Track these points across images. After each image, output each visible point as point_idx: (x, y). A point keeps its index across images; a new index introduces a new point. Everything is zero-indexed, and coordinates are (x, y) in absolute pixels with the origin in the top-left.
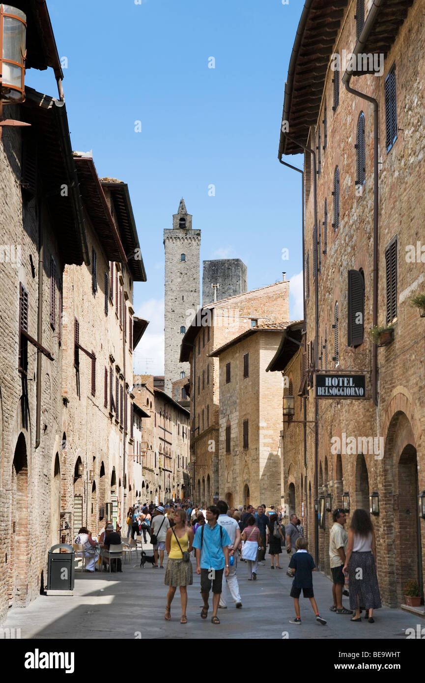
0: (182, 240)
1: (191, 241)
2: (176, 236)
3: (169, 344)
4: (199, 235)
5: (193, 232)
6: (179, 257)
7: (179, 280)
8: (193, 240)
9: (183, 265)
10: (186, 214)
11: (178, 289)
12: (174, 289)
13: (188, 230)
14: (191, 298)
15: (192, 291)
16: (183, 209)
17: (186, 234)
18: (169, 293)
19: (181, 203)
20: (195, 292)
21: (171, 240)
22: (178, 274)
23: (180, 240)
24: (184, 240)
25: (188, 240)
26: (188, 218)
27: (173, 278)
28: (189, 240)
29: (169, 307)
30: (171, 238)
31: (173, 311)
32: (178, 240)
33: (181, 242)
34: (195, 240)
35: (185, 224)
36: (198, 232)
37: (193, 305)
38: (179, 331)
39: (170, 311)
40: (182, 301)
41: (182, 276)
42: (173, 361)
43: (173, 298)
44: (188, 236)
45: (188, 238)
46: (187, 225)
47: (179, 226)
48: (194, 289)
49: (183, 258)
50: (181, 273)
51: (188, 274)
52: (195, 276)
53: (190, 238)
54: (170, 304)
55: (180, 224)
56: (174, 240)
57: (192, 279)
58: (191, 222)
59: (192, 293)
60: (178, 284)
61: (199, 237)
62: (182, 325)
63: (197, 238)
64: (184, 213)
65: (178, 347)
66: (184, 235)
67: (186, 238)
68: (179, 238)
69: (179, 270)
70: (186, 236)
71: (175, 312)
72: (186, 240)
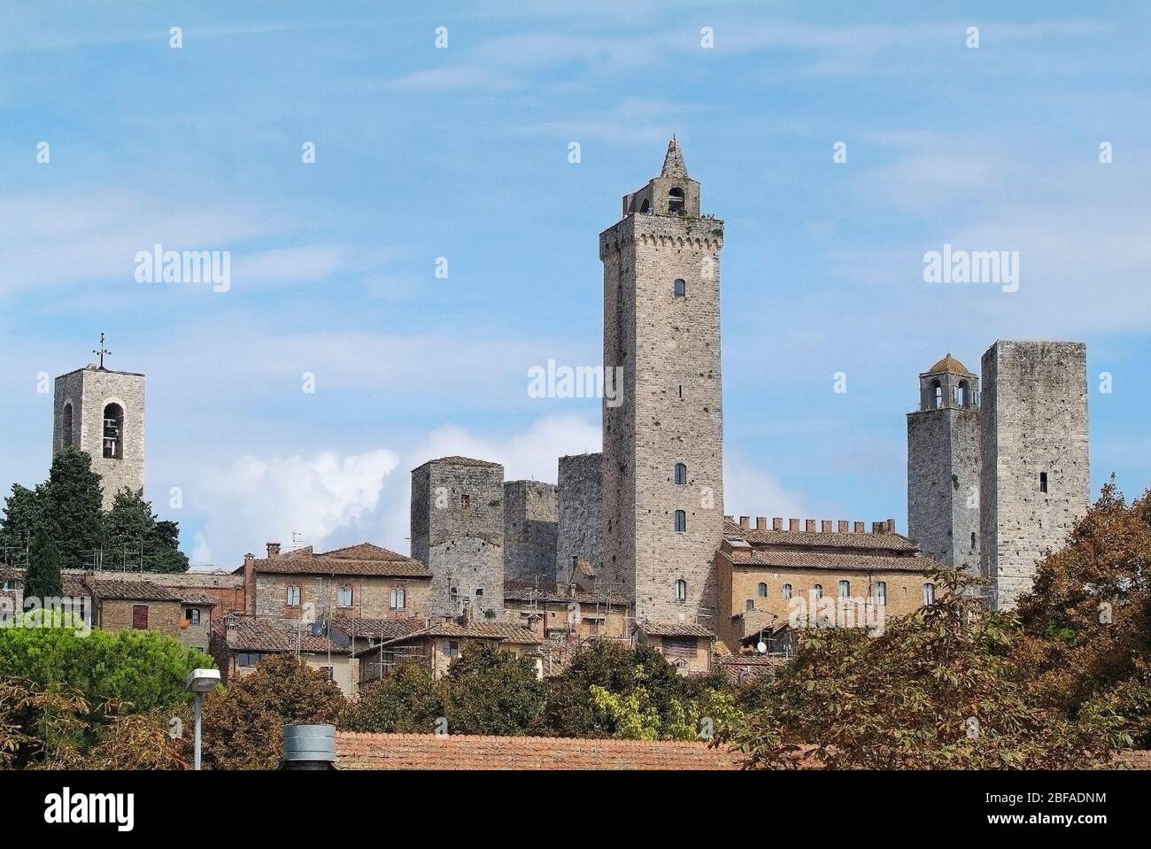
0: (678, 244)
1: (700, 246)
2: (663, 234)
3: (648, 508)
4: (719, 233)
5: (704, 226)
6: (671, 286)
7: (672, 344)
8: (705, 245)
9: (679, 306)
10: (686, 179)
11: (668, 367)
12: (658, 366)
13: (692, 220)
14: (699, 394)
15: (702, 375)
16: (676, 166)
17: (689, 230)
18: (646, 377)
19: (672, 150)
20: (710, 377)
21: (650, 241)
22: (668, 329)
23: (673, 244)
24: (682, 245)
25: (692, 245)
26: (690, 190)
27: (656, 339)
28: (696, 245)
29: (645, 412)
30: (652, 236)
31: (657, 424)
32: (669, 243)
33: (676, 250)
34: (709, 246)
35: (681, 204)
36: (717, 227)
37: (706, 409)
38: (672, 475)
39: (649, 421)
40: (678, 398)
41: (678, 336)
42: (658, 551)
43: (656, 389)
44: (694, 235)
45: (693, 240)
46: (689, 205)
47: (668, 206)
48: (705, 370)
49: (680, 287)
50: (677, 329)
51: (693, 331)
52: (708, 338)
53: (698, 240)
54: (650, 405)
55: (670, 202)
56: (659, 242)
57: (702, 343)
58: (696, 199)
59: (702, 380)
60: (667, 354)
61: (719, 240)
62: (679, 460)
63: (715, 241)
64: (680, 176)
65: (669, 515)
66: (685, 231)
67: (689, 239)
68: (670, 238)
69: (671, 320)
70: (688, 234)
71: (662, 426)
72: (687, 244)
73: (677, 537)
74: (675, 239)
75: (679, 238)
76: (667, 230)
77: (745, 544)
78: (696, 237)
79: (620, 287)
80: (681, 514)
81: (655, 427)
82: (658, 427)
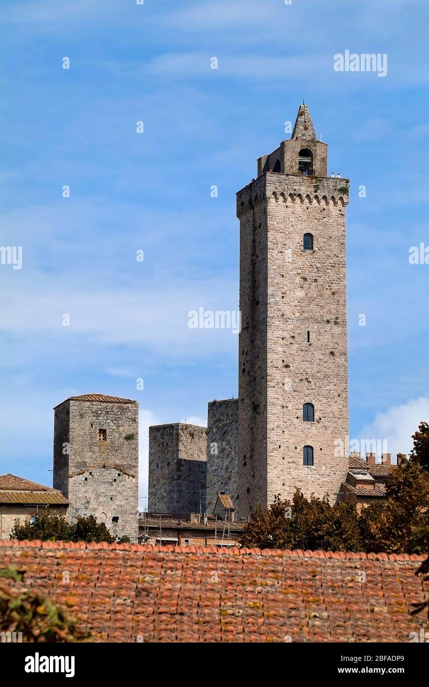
0: (306, 201)
1: (327, 204)
2: (292, 192)
3: (279, 443)
4: (344, 191)
5: (331, 184)
6: (299, 239)
7: (300, 294)
8: (331, 202)
9: (307, 258)
10: (314, 141)
11: (298, 315)
12: (288, 313)
13: (319, 179)
14: (326, 339)
15: (328, 322)
16: (306, 129)
17: (317, 188)
18: (277, 323)
19: (301, 114)
20: (336, 323)
21: (281, 199)
22: (298, 280)
23: (302, 201)
24: (310, 202)
25: (319, 202)
26: (318, 151)
27: (286, 288)
28: (323, 202)
29: (276, 356)
30: (282, 194)
31: (287, 366)
32: (298, 200)
33: (305, 206)
34: (335, 203)
35: (310, 165)
36: (343, 184)
37: (332, 353)
38: (300, 413)
39: (280, 364)
40: (306, 343)
41: (306, 286)
42: (287, 483)
43: (286, 334)
44: (320, 194)
45: (320, 197)
46: (317, 166)
47: (298, 166)
48: (332, 317)
49: (308, 241)
50: (305, 279)
51: (320, 281)
52: (335, 287)
53: (325, 197)
54: (280, 349)
55: (300, 163)
56: (289, 199)
57: (328, 293)
58: (324, 160)
59: (328, 327)
60: (296, 303)
61: (345, 197)
62: (308, 400)
63: (341, 199)
64: (309, 138)
65: (298, 450)
66: (313, 189)
67: (316, 197)
68: (300, 196)
69: (300, 271)
70: (316, 192)
71: (291, 368)
72: (315, 201)
73: (305, 470)
74: (304, 196)
75: (308, 196)
76: (296, 188)
77: (368, 477)
78: (323, 194)
79: (254, 241)
80: (309, 450)
81: (285, 369)
82: (288, 369)
